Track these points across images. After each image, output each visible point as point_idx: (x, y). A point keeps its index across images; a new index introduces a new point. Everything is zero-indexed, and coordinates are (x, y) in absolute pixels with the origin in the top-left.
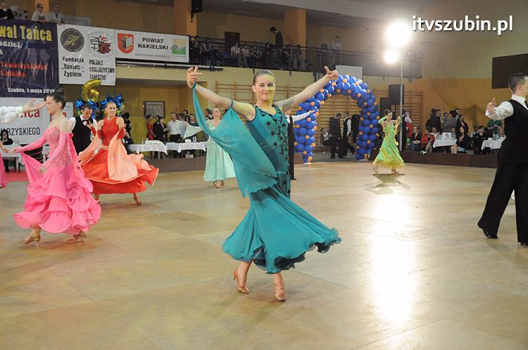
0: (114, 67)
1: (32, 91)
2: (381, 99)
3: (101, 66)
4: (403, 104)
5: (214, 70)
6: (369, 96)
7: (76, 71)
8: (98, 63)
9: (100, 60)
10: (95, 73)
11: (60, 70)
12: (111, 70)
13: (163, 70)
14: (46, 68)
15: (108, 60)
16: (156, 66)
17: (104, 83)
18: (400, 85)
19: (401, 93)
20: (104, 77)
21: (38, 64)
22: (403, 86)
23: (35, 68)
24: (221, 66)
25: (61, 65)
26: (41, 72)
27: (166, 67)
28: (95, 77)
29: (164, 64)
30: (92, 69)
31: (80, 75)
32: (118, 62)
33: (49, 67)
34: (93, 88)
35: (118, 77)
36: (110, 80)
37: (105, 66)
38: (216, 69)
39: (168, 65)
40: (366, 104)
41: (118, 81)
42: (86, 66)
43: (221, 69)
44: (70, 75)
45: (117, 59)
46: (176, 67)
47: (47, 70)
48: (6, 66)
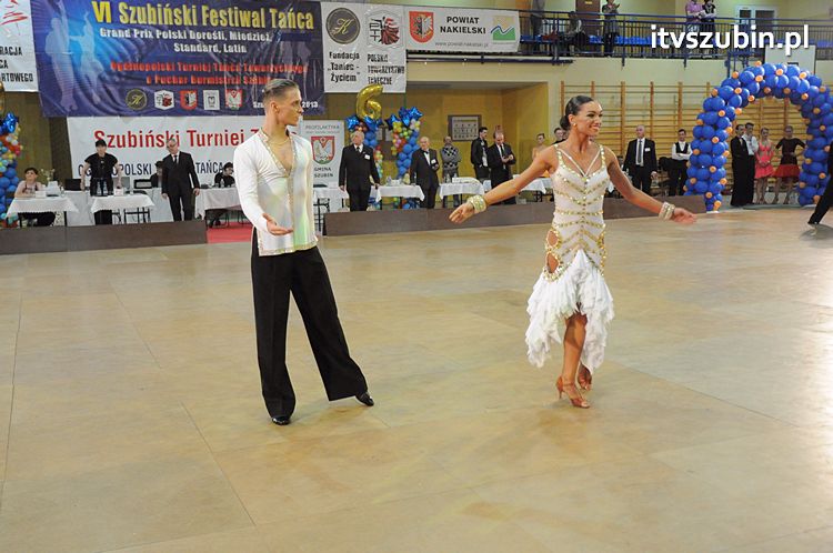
0: (404, 64)
3: (382, 64)
5: (559, 62)
6: (822, 97)
7: (349, 73)
8: (381, 59)
9: (384, 53)
10: (376, 75)
11: (325, 71)
12: (400, 70)
13: (478, 66)
14: (305, 71)
15: (395, 54)
17: (387, 89)
20: (389, 81)
21: (295, 64)
23: (289, 70)
25: (327, 65)
26: (299, 75)
27: (482, 61)
28: (376, 81)
29: (479, 57)
30: (372, 69)
31: (353, 78)
32: (410, 56)
33: (310, 68)
34: (371, 98)
35: (410, 80)
36: (398, 85)
37: (390, 64)
38: (562, 61)
39: (485, 57)
40: (817, 110)
41: (410, 85)
42: (362, 65)
43: (571, 62)
44: (340, 78)
45: (408, 52)
46: (498, 61)
47: (308, 73)
48: (250, 70)
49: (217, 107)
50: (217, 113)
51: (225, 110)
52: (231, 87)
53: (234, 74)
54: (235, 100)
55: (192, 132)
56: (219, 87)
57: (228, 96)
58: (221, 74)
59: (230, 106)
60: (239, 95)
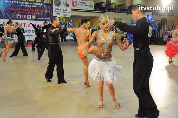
0: (70, 11)
1: (45, 19)
2: (158, 23)
3: (66, 11)
4: (166, 25)
5: (102, 13)
6: (154, 22)
7: (59, 13)
9: (66, 9)
10: (64, 13)
11: (54, 12)
12: (69, 13)
14: (49, 12)
15: (69, 9)
16: (84, 11)
17: (67, 17)
18: (165, 19)
19: (166, 21)
20: (67, 15)
21: (47, 10)
22: (167, 19)
23: (46, 12)
24: (105, 11)
25: (54, 11)
26: (48, 13)
27: (87, 12)
28: (64, 15)
29: (86, 11)
30: (63, 12)
31: (60, 14)
33: (50, 11)
34: (63, 18)
35: (72, 15)
36: (69, 16)
38: (103, 13)
40: (153, 25)
42: (61, 11)
43: (105, 13)
44: (57, 14)
45: (71, 9)
46: (90, 12)
47: (50, 12)
48: (38, 11)
49: (30, 19)
50: (30, 20)
51: (32, 19)
52: (33, 14)
53: (34, 12)
54: (34, 17)
55: (24, 24)
56: (31, 14)
57: (33, 16)
58: (31, 12)
59: (33, 19)
60: (35, 16)
